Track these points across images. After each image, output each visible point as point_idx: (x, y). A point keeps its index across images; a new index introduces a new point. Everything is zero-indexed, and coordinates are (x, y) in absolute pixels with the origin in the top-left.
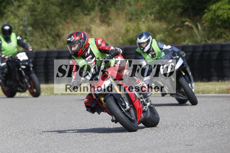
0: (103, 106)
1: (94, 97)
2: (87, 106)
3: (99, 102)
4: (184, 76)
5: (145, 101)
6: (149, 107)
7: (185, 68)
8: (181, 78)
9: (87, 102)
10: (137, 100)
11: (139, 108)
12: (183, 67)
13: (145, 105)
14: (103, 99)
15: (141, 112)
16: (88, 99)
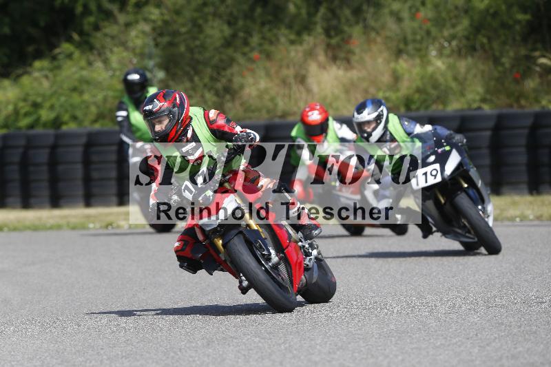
0: (219, 257)
1: (200, 237)
2: (180, 258)
3: (210, 248)
4: (464, 190)
5: (307, 246)
6: (316, 258)
7: (467, 172)
8: (458, 195)
9: (180, 249)
10: (293, 244)
11: (297, 262)
12: (462, 169)
13: (308, 254)
14: (221, 242)
15: (300, 269)
16: (183, 242)
